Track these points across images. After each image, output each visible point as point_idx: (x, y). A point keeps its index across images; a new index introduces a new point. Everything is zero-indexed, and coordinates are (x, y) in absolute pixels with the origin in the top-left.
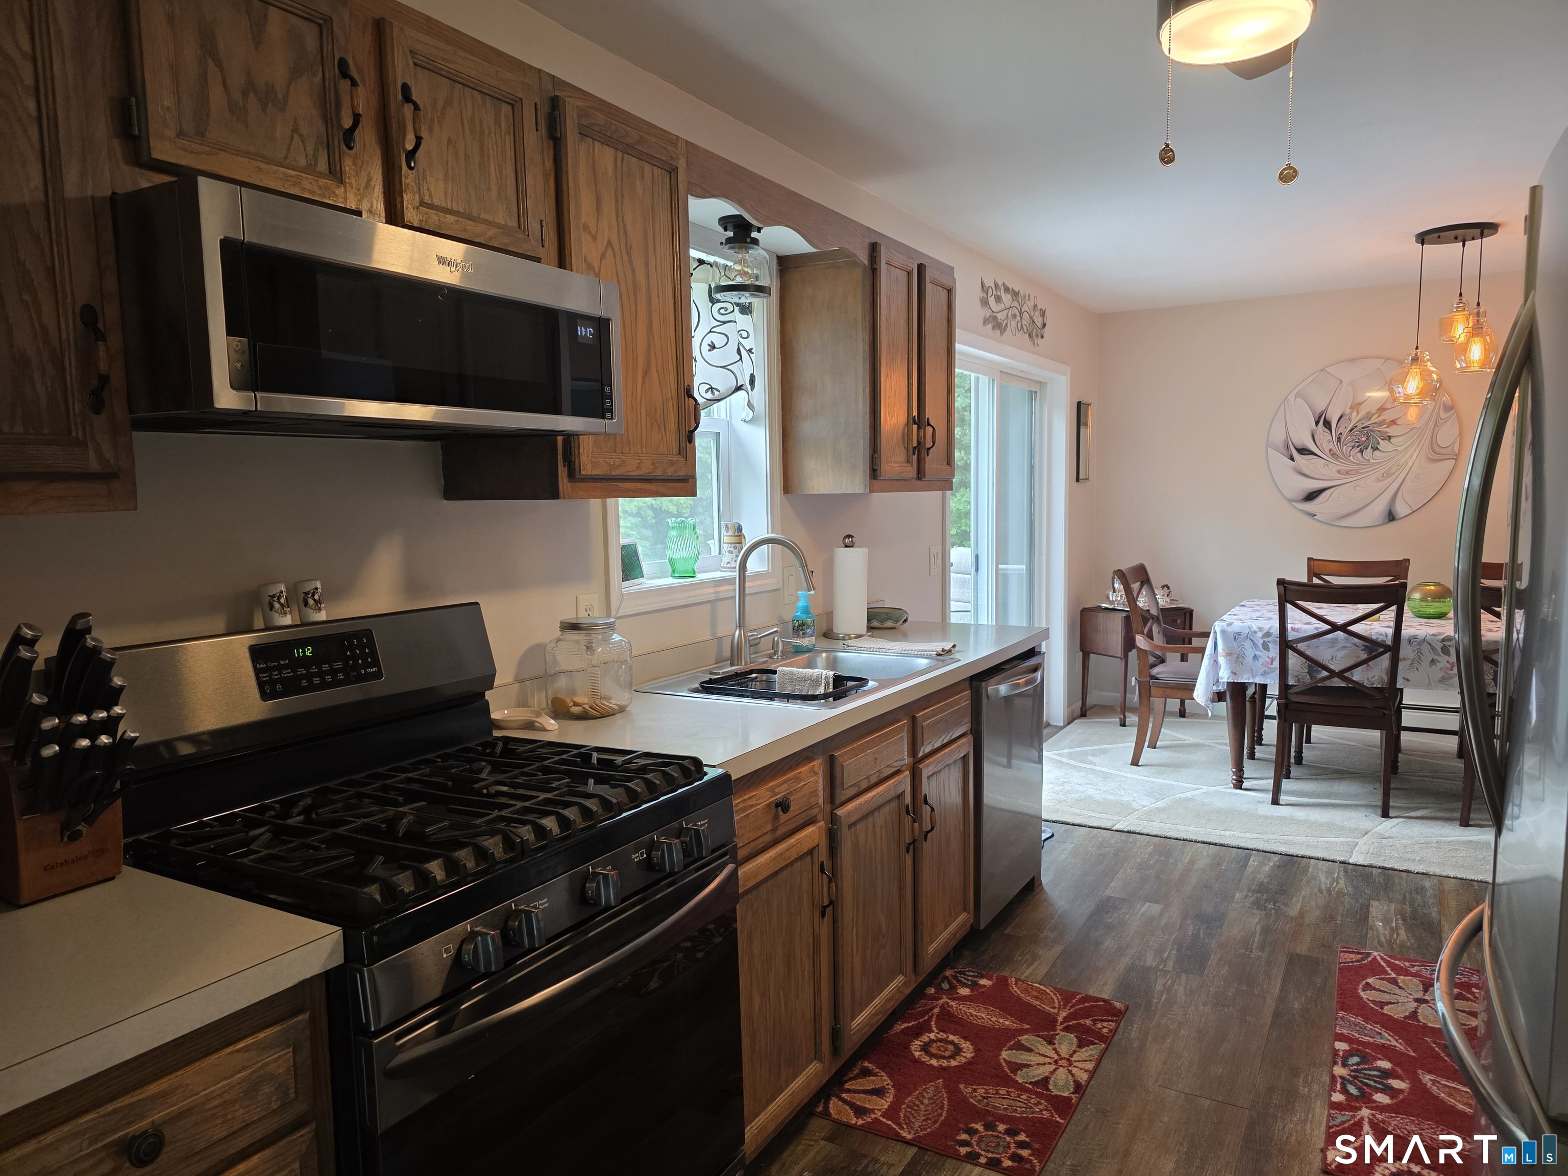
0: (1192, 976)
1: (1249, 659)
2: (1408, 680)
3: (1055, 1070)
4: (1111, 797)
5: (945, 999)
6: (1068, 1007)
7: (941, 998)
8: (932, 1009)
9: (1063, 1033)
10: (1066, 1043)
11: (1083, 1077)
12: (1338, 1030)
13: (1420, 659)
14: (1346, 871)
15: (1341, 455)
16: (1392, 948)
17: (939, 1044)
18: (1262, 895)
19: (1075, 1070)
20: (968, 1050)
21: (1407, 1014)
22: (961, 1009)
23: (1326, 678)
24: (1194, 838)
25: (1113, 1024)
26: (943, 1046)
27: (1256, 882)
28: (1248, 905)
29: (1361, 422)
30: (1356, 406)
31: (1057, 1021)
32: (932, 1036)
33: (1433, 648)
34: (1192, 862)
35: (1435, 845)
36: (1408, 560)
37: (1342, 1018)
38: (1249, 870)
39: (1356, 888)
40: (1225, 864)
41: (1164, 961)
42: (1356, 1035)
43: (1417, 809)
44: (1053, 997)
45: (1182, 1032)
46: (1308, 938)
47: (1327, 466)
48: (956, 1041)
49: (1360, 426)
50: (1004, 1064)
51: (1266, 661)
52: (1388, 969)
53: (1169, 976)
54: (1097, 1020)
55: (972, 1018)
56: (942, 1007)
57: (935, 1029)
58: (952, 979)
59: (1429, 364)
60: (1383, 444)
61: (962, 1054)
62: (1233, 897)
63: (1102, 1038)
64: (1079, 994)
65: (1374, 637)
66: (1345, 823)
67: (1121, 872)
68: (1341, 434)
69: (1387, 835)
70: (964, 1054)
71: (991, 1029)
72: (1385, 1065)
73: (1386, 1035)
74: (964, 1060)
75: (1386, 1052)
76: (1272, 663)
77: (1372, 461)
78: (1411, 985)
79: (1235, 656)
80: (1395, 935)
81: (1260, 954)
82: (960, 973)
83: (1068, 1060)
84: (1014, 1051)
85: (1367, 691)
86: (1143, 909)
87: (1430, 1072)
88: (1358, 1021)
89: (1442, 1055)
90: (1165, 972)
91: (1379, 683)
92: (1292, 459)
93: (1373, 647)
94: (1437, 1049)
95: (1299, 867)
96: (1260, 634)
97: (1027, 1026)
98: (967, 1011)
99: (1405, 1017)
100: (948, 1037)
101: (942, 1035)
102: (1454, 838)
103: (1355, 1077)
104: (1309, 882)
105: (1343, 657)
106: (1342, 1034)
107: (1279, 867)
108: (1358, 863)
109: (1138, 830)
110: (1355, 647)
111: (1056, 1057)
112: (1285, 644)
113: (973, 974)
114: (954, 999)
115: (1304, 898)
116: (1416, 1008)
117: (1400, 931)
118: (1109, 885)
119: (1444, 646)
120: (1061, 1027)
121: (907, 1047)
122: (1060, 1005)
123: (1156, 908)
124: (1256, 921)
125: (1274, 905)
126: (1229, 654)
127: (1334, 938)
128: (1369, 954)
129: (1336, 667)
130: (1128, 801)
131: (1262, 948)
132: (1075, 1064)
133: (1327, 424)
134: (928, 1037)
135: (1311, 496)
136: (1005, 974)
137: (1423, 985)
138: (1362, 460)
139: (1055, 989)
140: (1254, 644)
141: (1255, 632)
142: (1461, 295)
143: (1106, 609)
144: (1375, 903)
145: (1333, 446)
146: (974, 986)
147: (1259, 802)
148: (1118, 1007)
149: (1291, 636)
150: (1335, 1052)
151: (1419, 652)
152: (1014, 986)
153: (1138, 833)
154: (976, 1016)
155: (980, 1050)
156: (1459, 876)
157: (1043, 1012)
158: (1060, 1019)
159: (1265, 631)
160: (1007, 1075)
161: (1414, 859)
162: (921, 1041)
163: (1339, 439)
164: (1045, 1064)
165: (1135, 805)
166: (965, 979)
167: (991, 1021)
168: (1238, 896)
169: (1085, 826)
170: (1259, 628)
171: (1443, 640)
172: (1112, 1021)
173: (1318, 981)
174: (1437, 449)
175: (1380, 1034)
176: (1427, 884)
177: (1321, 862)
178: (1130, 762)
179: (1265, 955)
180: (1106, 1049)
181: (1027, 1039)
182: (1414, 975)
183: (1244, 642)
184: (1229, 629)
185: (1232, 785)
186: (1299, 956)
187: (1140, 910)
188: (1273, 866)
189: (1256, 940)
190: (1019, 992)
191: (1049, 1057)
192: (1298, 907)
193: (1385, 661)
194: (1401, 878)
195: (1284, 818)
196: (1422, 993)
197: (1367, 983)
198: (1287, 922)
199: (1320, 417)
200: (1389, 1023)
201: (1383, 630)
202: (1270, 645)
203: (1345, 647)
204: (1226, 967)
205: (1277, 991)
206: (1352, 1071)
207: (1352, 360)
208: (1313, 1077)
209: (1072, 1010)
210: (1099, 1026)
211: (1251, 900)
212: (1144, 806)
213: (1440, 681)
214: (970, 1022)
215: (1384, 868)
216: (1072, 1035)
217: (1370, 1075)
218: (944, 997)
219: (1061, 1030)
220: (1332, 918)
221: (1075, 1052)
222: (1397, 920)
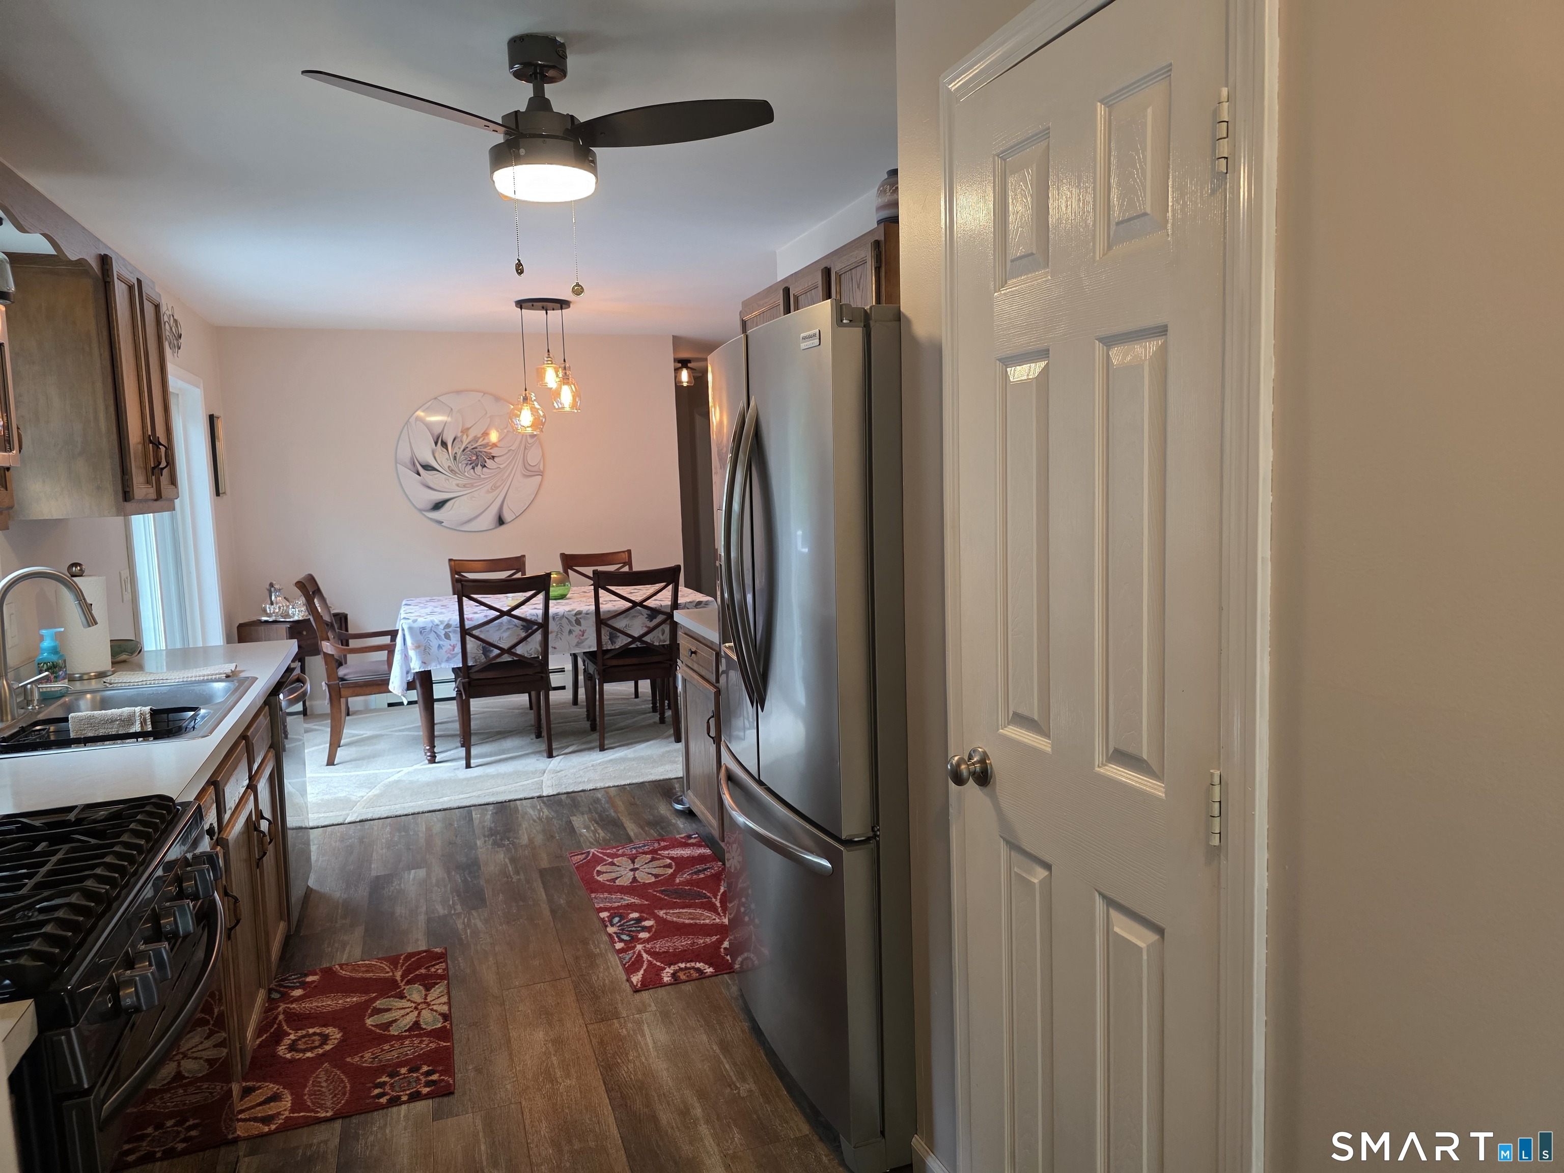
0: (480, 910)
1: (434, 649)
2: (555, 648)
3: (419, 1014)
4: (326, 797)
5: (282, 1007)
6: (399, 967)
7: (279, 1006)
8: (276, 1018)
9: (408, 987)
10: (416, 993)
11: (445, 1009)
12: (597, 906)
13: (561, 631)
14: (544, 803)
15: (459, 472)
16: (600, 844)
17: (303, 1040)
18: (496, 837)
19: (435, 1007)
20: (335, 1034)
21: (631, 880)
22: (304, 1007)
23: (498, 656)
24: (421, 810)
25: (443, 964)
26: (308, 1040)
27: (486, 829)
28: (490, 847)
29: (471, 444)
30: (465, 431)
31: (396, 981)
32: (292, 1037)
33: (570, 621)
34: (429, 829)
35: (592, 768)
36: (524, 556)
37: (595, 897)
38: (476, 822)
39: (556, 812)
40: (456, 823)
41: (453, 907)
42: (609, 904)
43: (567, 747)
44: (382, 965)
45: (497, 949)
46: (544, 856)
47: (448, 480)
48: (318, 1031)
49: (470, 447)
50: (373, 1028)
51: (449, 649)
52: (605, 857)
53: (463, 916)
54: (429, 967)
55: (319, 1009)
56: (285, 1012)
57: (290, 1031)
58: (278, 988)
59: (535, 403)
60: (489, 463)
61: (331, 1038)
62: (476, 844)
63: (442, 977)
64: (402, 955)
65: (529, 618)
66: (526, 768)
67: (374, 854)
68: (456, 453)
69: (558, 769)
70: (333, 1037)
71: (344, 1009)
72: (635, 915)
73: (626, 898)
74: (336, 1041)
75: (632, 907)
76: (454, 650)
77: (482, 476)
78: (624, 863)
79: (422, 648)
80: (597, 835)
81: (518, 877)
82: (283, 980)
83: (425, 1003)
84: (376, 1016)
85: (529, 661)
86: (411, 877)
87: (661, 909)
88: (605, 896)
89: (663, 896)
90: (459, 915)
91: (535, 654)
92: (419, 474)
93: (528, 625)
94: (658, 894)
95: (510, 809)
96: (442, 627)
97: (374, 995)
98: (311, 1005)
99: (631, 883)
100: (308, 1031)
101: (300, 1033)
102: (601, 761)
103: (623, 930)
104: (523, 817)
105: (508, 637)
106: (600, 907)
107: (496, 813)
108: (550, 794)
109: (369, 816)
110: (516, 628)
111: (413, 1005)
112: (465, 632)
113: (296, 977)
114: (292, 1002)
115: (526, 829)
116: (634, 875)
117: (598, 831)
118: (370, 867)
119: (577, 618)
120: (403, 983)
121: (274, 1055)
122: (391, 969)
123: (422, 873)
124: (502, 856)
125: (509, 841)
126: (417, 647)
127: (561, 849)
128: (589, 852)
129: (505, 646)
130: (345, 797)
131: (517, 873)
132: (432, 1003)
133: (444, 444)
134: (289, 1039)
135: (438, 506)
136: (325, 965)
137: (631, 859)
138: (474, 474)
139: (378, 959)
140: (438, 636)
141: (437, 625)
142: (548, 351)
143: (266, 622)
144: (573, 818)
145: (451, 463)
146: (303, 985)
147: (455, 769)
148: (439, 951)
149: (468, 625)
150: (603, 920)
151: (561, 626)
152: (341, 971)
153: (370, 820)
154: (322, 1006)
155: (345, 1028)
156: (616, 784)
157: (380, 979)
158: (398, 978)
159: (446, 623)
160: (382, 1034)
161: (584, 781)
162: (285, 1045)
163: (455, 458)
164: (408, 1014)
165: (353, 798)
166: (291, 983)
167: (339, 1004)
168: (478, 843)
169: (318, 827)
170: (440, 621)
171: (576, 614)
172: (441, 963)
173: (566, 880)
174: (528, 467)
175: (622, 898)
176: (599, 796)
177: (524, 802)
178: (325, 763)
179: (522, 877)
180: (448, 983)
181: (379, 1004)
182: (623, 855)
183: (429, 634)
184: (415, 625)
185: (427, 762)
186: (545, 869)
187: (409, 878)
188: (492, 814)
189: (510, 869)
190: (348, 973)
191: (408, 1008)
192: (526, 837)
193: (538, 636)
194: (581, 796)
195: (480, 777)
196: (632, 865)
197: (597, 871)
198: (525, 850)
199: (438, 439)
200: (623, 890)
201: (535, 612)
202: (450, 634)
203: (508, 629)
204: (501, 895)
205: (544, 897)
206: (619, 926)
207: (458, 392)
208: (597, 940)
209: (404, 968)
210: (433, 970)
211: (490, 842)
212: (363, 797)
213: (576, 645)
214: (320, 1013)
215: (568, 793)
216: (416, 985)
217: (630, 925)
218: (281, 1004)
219: (404, 985)
220: (553, 837)
221: (426, 995)
222: (593, 825)
